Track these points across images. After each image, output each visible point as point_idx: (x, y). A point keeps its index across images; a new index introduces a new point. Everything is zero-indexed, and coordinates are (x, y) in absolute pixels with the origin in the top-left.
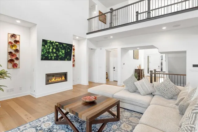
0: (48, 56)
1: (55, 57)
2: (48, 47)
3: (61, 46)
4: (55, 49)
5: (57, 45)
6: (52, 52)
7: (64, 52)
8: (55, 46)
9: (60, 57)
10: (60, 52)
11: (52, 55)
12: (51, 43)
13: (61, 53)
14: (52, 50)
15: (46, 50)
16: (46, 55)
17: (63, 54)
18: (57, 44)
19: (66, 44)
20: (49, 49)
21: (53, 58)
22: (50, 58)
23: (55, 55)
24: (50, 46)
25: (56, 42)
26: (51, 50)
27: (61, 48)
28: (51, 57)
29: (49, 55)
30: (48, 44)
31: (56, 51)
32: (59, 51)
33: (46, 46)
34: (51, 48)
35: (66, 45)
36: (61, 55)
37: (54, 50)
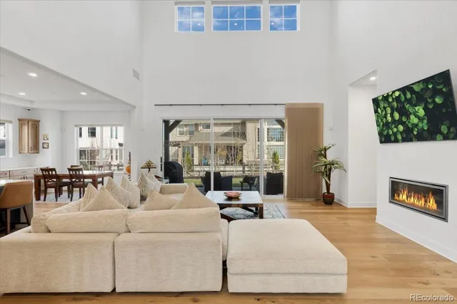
0: (388, 133)
1: (401, 133)
2: (382, 111)
3: (409, 96)
4: (398, 110)
5: (398, 99)
6: (394, 121)
7: (421, 112)
8: (395, 104)
9: (415, 133)
10: (412, 117)
11: (395, 130)
12: (385, 98)
13: (414, 120)
14: (392, 115)
15: (382, 120)
16: (385, 133)
17: (420, 119)
18: (397, 94)
19: (419, 82)
20: (386, 117)
21: (399, 137)
22: (393, 138)
23: (401, 128)
24: (385, 108)
25: (393, 92)
26: (389, 119)
27: (409, 101)
28: (395, 134)
29: (391, 132)
30: (382, 105)
31: (401, 115)
32: (408, 115)
33: (379, 110)
34: (389, 110)
35: (421, 86)
36: (416, 125)
37: (397, 116)
